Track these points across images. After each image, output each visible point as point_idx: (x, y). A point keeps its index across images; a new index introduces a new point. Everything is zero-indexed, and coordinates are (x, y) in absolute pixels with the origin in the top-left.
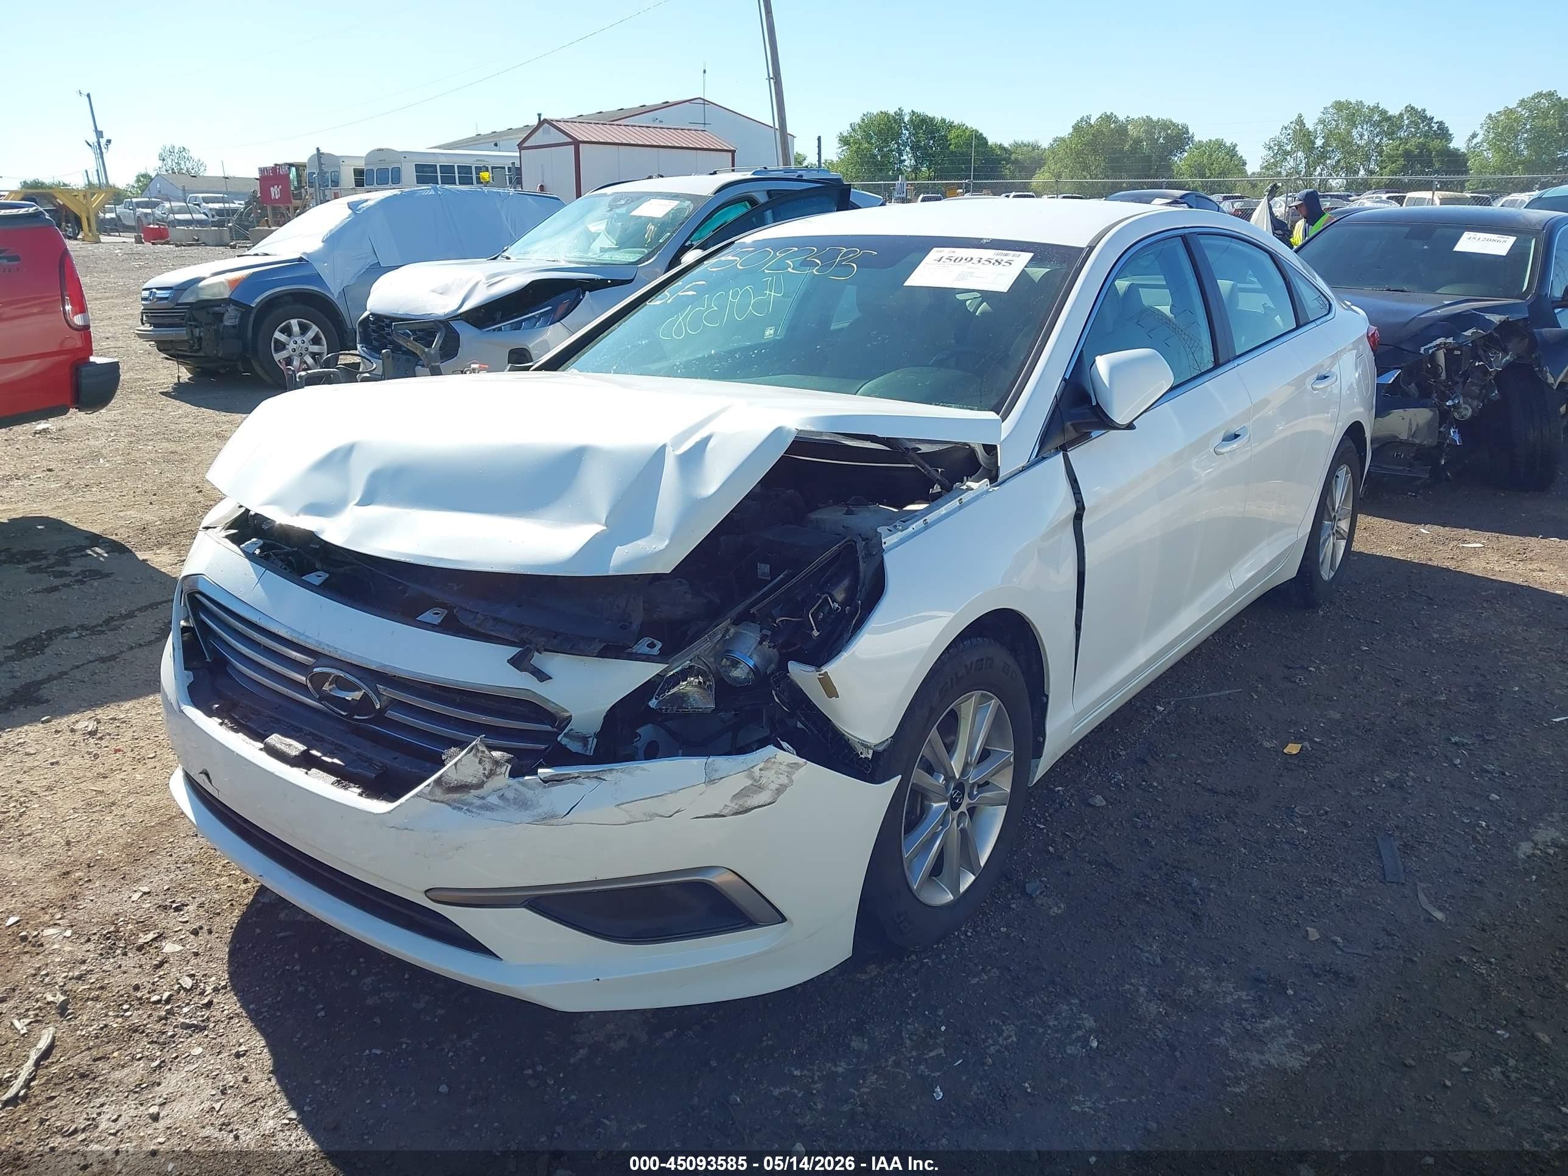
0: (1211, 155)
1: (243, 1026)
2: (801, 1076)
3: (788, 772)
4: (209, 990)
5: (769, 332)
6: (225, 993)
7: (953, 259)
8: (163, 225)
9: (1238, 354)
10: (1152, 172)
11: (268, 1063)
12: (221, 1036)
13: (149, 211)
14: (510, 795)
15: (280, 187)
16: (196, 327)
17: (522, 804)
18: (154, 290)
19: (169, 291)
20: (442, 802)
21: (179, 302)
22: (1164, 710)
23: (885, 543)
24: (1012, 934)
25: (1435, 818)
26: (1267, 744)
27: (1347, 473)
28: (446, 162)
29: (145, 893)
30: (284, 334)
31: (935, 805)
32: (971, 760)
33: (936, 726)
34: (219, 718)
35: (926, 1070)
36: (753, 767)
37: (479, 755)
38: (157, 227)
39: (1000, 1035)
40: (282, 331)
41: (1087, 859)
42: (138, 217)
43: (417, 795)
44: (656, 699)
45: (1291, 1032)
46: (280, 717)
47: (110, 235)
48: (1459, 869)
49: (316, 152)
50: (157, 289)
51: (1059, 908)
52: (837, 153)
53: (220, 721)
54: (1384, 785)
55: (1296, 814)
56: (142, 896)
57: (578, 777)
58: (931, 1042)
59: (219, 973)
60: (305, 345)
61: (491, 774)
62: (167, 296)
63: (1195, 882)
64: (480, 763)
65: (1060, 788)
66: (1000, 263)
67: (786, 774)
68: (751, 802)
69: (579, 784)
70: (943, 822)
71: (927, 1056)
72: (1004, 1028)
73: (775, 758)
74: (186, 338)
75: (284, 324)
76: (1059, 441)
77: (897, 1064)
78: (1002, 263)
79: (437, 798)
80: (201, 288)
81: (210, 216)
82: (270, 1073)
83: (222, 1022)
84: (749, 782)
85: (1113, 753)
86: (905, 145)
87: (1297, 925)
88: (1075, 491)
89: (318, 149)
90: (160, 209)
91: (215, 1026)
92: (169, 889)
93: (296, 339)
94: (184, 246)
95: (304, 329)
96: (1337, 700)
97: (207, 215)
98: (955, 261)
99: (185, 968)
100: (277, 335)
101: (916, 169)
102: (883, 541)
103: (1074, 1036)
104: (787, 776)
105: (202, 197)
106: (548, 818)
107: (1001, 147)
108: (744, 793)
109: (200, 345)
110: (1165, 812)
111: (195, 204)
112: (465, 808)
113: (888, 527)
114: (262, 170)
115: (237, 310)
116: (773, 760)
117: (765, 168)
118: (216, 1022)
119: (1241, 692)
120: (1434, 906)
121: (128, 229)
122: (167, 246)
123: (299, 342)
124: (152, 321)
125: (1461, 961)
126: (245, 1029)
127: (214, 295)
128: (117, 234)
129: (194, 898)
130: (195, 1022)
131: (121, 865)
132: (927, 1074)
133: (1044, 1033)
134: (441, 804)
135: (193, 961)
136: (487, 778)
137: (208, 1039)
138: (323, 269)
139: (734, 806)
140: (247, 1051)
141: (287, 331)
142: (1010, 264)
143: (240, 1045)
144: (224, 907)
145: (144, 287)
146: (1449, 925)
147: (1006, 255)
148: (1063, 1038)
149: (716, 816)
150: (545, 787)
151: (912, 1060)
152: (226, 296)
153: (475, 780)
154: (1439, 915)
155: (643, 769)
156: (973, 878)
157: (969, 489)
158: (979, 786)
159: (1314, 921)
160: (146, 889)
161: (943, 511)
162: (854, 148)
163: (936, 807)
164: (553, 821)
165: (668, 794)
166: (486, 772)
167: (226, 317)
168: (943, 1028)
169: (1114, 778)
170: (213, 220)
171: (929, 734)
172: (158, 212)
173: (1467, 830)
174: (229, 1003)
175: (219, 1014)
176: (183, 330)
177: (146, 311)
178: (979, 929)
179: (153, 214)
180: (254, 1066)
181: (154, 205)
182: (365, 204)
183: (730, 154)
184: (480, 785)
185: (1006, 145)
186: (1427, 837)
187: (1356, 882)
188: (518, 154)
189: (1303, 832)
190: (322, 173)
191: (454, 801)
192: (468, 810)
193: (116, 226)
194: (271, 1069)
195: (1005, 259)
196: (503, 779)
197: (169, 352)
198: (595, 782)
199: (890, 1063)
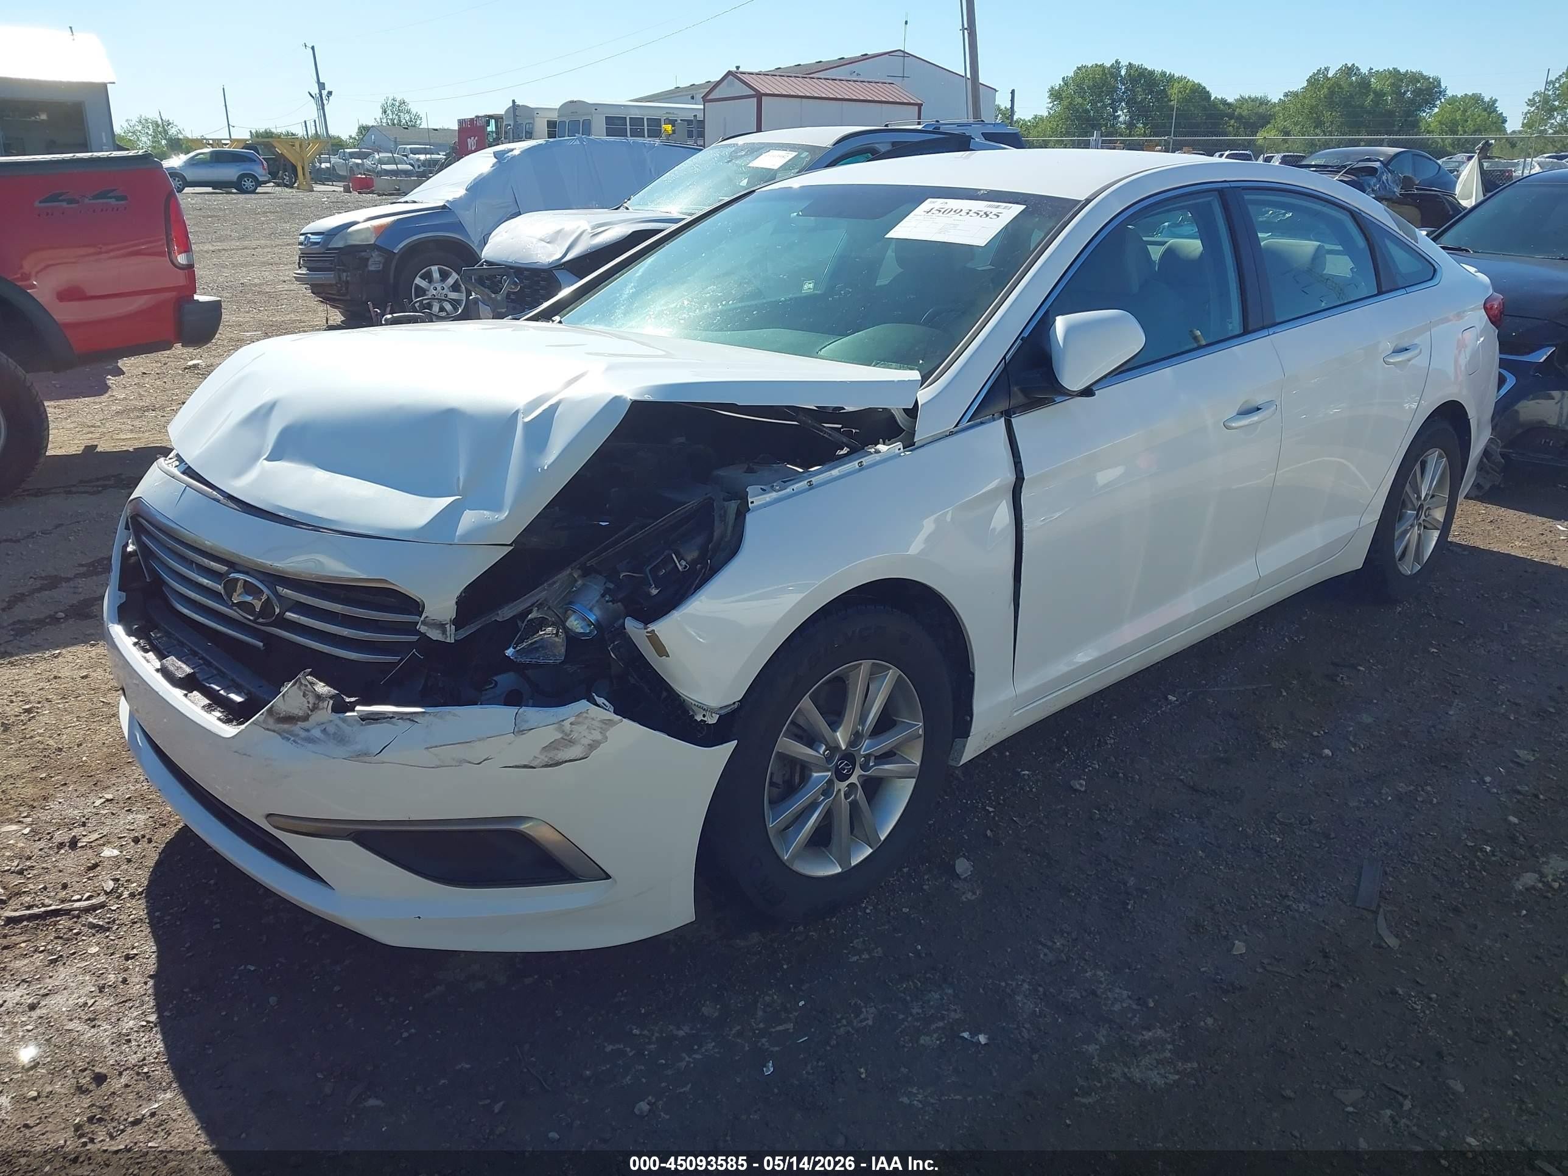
0: (1465, 111)
1: (142, 931)
2: (640, 1035)
3: (601, 728)
4: (126, 894)
5: (808, 286)
6: (139, 899)
7: (943, 210)
8: (369, 175)
9: (1278, 320)
10: (1396, 129)
11: (152, 966)
12: (119, 938)
13: (359, 161)
14: (331, 729)
15: (476, 138)
16: (344, 271)
17: (340, 739)
18: (309, 235)
19: (321, 236)
20: (274, 731)
21: (329, 247)
22: (1177, 700)
23: (752, 502)
24: (913, 916)
25: (1435, 838)
26: (1275, 745)
27: (1440, 456)
28: (637, 114)
29: (108, 800)
30: (424, 280)
31: (815, 775)
32: (863, 730)
33: (808, 694)
34: (136, 638)
35: (767, 1044)
36: (563, 721)
37: (303, 688)
38: (364, 176)
39: (857, 1016)
40: (423, 277)
41: (1024, 847)
42: (351, 167)
43: (253, 722)
44: (514, 648)
45: (1170, 1047)
46: (185, 641)
47: (325, 185)
48: (1439, 895)
49: (511, 105)
50: (312, 234)
51: (974, 893)
52: (1048, 108)
53: (136, 640)
54: (1390, 798)
55: (1276, 821)
56: (105, 802)
57: (393, 717)
58: (783, 1015)
59: (140, 879)
60: (445, 292)
61: (314, 708)
62: (319, 240)
63: (1132, 882)
64: (304, 696)
65: (1027, 772)
66: (987, 216)
67: (600, 730)
68: (562, 755)
69: (394, 724)
70: (826, 792)
71: (774, 1030)
72: (864, 1010)
73: (587, 713)
74: (334, 282)
75: (425, 270)
76: (1003, 406)
77: (740, 1034)
78: (990, 215)
79: (269, 727)
80: (350, 234)
81: (416, 167)
82: (148, 977)
83: (125, 925)
84: (559, 736)
85: (1099, 740)
86: (1121, 100)
87: (1226, 938)
88: (1016, 460)
89: (514, 101)
90: (371, 160)
91: (117, 929)
92: (130, 798)
93: (436, 285)
94: (386, 195)
95: (444, 276)
96: (1376, 703)
97: (412, 165)
98: (943, 213)
99: (114, 873)
100: (418, 281)
101: (1130, 125)
102: (750, 500)
103: (933, 1027)
104: (601, 733)
105: (410, 148)
106: (362, 755)
107: (1224, 102)
108: (552, 746)
109: (347, 289)
110: (1130, 806)
111: (403, 155)
112: (292, 739)
113: (762, 487)
114: (461, 122)
115: (381, 256)
116: (585, 715)
117: (937, 121)
118: (120, 925)
119: (1270, 687)
120: (1392, 932)
121: (341, 179)
122: (371, 195)
123: (439, 288)
124: (307, 265)
125: (1397, 993)
126: (143, 934)
127: (362, 240)
128: (331, 183)
129: (149, 808)
130: (101, 923)
131: (98, 772)
132: (766, 1047)
133: (903, 1020)
134: (272, 733)
135: (124, 867)
136: (312, 711)
137: (108, 940)
138: (466, 217)
139: (544, 759)
140: (137, 955)
141: (428, 277)
142: (998, 216)
143: (133, 948)
144: (172, 820)
145: (302, 232)
146: (1400, 954)
147: (998, 207)
148: (921, 1028)
149: (525, 766)
150: (362, 725)
151: (757, 1032)
152: (372, 242)
153: (301, 712)
154: (1392, 941)
155: (455, 715)
156: (870, 851)
157: (877, 452)
158: (876, 758)
159: (1246, 935)
160: (110, 796)
161: (835, 472)
162: (1066, 103)
163: (817, 776)
164: (367, 759)
165: (476, 741)
166: (310, 706)
167: (370, 262)
168: (801, 1003)
169: (1089, 766)
170: (419, 170)
171: (799, 702)
172: (368, 162)
173: (1467, 854)
174: (138, 909)
175: (126, 916)
176: (331, 274)
177: (303, 255)
178: (880, 907)
179: (363, 164)
180: (137, 969)
181: (364, 156)
182: (511, 153)
183: (917, 107)
184: (306, 718)
185: (1230, 100)
186: (1416, 858)
187: (1313, 897)
188: (702, 107)
189: (1276, 840)
190: (517, 125)
191: (284, 731)
192: (294, 741)
193: (328, 176)
194: (152, 973)
195: (995, 211)
196: (325, 713)
197: (321, 295)
198: (408, 724)
199: (733, 1032)
